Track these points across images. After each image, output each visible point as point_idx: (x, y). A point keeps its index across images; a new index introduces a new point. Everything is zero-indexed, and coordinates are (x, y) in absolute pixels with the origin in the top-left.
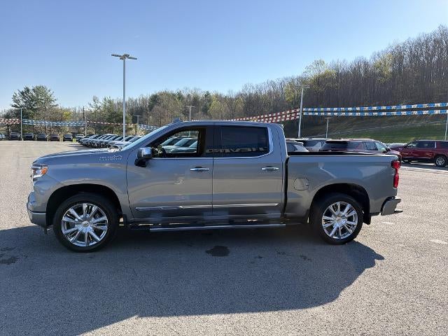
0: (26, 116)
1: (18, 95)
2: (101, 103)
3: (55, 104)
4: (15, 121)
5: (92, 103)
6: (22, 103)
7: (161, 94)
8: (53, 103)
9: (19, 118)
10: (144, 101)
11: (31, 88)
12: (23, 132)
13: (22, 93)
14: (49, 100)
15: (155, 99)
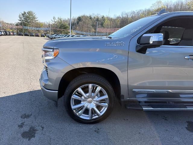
0: (25, 25)
1: (21, 15)
2: (57, 20)
3: (37, 20)
4: (20, 27)
5: (53, 20)
6: (23, 19)
7: (82, 17)
8: (36, 20)
9: (22, 25)
10: (74, 20)
11: (26, 12)
12: (24, 32)
13: (23, 14)
14: (34, 18)
15: (79, 19)
